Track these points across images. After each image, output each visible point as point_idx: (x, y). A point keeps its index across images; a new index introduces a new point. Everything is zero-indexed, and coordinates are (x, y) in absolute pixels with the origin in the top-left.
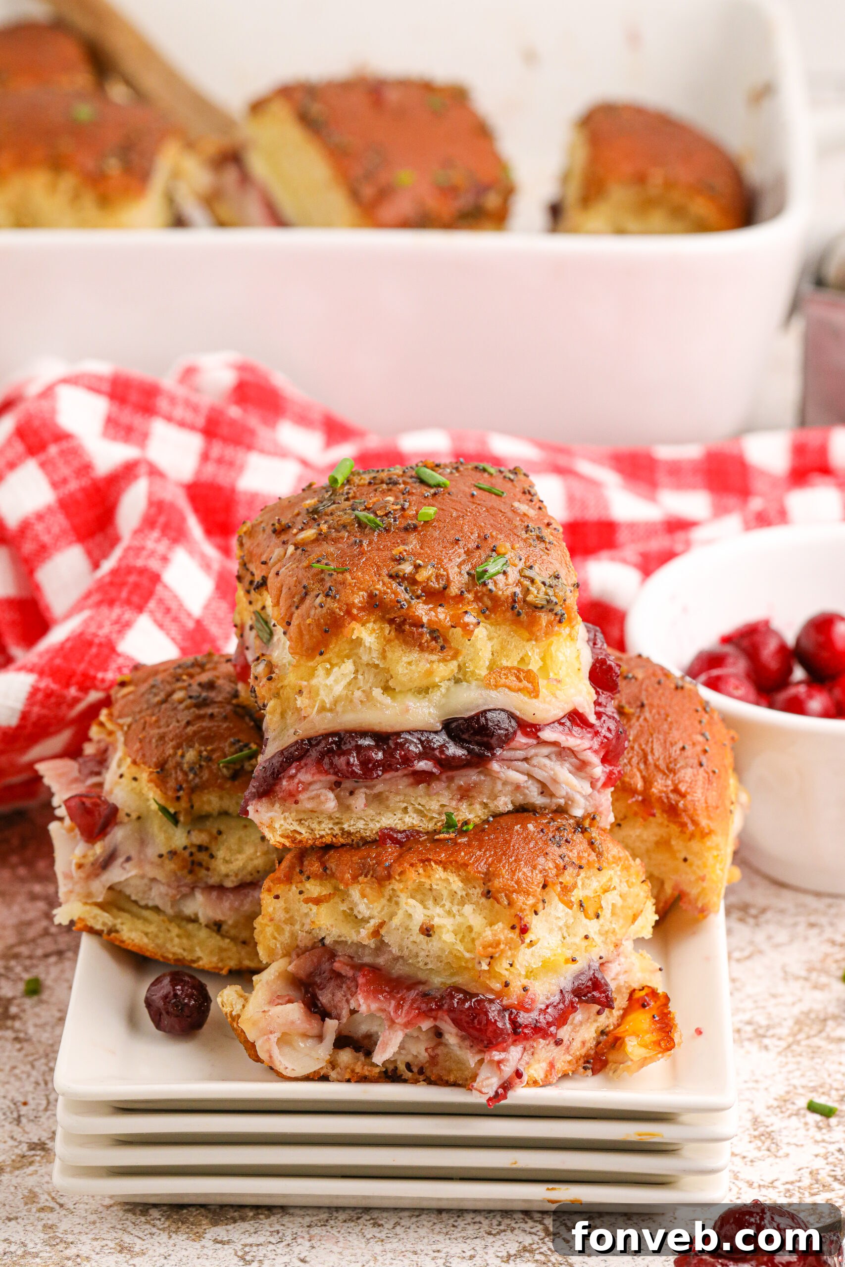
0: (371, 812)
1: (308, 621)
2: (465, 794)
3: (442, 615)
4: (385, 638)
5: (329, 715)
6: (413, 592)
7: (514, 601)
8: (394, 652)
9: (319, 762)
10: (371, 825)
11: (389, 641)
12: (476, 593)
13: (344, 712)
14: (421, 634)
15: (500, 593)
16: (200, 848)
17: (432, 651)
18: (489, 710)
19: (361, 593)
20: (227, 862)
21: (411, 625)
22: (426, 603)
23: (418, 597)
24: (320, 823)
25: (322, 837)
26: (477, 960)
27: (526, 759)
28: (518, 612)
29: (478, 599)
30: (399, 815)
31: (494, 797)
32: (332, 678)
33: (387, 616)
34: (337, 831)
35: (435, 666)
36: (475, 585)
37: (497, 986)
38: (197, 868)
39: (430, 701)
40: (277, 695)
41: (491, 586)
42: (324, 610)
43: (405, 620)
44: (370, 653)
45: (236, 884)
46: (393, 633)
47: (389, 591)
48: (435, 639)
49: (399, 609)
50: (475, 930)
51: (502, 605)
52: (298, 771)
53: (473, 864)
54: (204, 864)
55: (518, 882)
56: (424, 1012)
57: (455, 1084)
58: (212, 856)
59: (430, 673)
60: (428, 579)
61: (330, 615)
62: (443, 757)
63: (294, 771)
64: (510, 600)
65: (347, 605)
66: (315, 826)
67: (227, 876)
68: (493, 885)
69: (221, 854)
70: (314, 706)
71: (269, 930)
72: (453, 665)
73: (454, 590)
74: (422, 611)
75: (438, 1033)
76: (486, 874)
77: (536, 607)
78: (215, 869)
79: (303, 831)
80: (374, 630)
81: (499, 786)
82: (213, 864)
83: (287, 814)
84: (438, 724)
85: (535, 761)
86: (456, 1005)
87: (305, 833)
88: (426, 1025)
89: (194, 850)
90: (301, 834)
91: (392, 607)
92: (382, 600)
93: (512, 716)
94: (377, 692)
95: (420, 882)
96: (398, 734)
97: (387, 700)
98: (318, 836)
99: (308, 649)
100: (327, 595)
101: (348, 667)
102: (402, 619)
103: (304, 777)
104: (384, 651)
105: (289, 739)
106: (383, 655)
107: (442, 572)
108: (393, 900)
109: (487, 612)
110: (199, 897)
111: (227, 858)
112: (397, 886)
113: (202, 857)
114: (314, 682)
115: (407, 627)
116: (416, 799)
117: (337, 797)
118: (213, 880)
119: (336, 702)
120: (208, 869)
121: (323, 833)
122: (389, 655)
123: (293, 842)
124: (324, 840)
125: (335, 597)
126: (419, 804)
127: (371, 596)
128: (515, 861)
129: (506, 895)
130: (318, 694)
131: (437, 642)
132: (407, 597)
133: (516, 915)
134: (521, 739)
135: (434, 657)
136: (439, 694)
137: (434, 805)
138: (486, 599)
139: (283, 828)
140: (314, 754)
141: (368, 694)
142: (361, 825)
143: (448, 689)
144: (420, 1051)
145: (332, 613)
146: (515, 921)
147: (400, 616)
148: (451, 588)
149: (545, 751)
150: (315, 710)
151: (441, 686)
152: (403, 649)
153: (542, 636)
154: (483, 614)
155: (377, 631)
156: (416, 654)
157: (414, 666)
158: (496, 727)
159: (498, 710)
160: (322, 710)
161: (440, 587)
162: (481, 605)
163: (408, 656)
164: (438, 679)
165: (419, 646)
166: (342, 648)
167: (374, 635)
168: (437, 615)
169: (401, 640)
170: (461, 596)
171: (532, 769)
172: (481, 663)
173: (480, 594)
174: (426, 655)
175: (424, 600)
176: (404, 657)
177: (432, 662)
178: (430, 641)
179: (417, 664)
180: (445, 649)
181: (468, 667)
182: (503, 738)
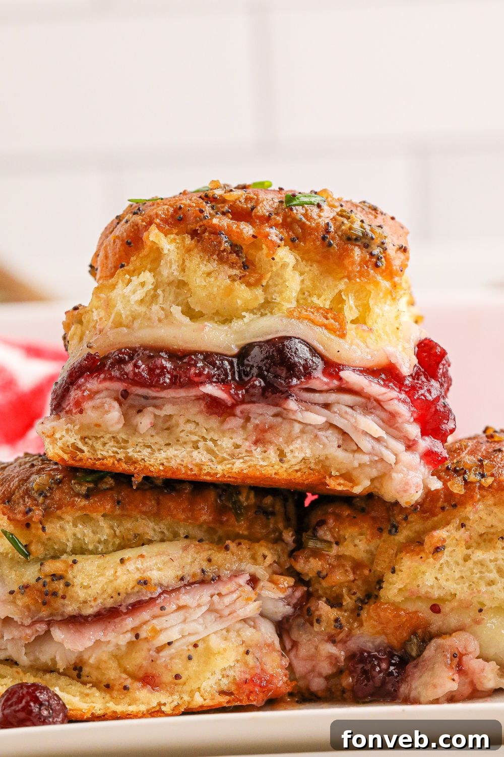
2: (261, 436)
3: (247, 230)
4: (184, 246)
5: (125, 330)
6: (219, 208)
7: (326, 231)
11: (189, 250)
12: (285, 217)
13: (140, 328)
14: (220, 242)
15: (311, 223)
17: (232, 266)
18: (288, 337)
19: (167, 207)
21: (211, 233)
22: (231, 219)
23: (223, 213)
24: (104, 444)
28: (329, 242)
29: (287, 225)
32: (130, 287)
33: (189, 227)
35: (236, 285)
36: (283, 208)
39: (232, 328)
40: (80, 321)
42: (128, 224)
43: (206, 229)
44: (171, 267)
46: (193, 243)
47: (194, 205)
48: (236, 252)
49: (201, 219)
51: (313, 234)
52: (86, 380)
60: (236, 200)
61: (133, 227)
63: (83, 380)
64: (323, 229)
65: (151, 216)
66: (98, 445)
72: (259, 292)
73: (263, 210)
77: (350, 239)
79: (85, 450)
80: (175, 239)
81: (297, 428)
83: (69, 426)
84: (235, 350)
85: (336, 408)
90: (82, 451)
91: (195, 219)
92: (185, 213)
93: (314, 351)
94: (176, 310)
97: (186, 320)
98: (100, 457)
100: (135, 214)
101: (147, 277)
102: (203, 228)
103: (93, 385)
105: (83, 353)
106: (183, 270)
107: (252, 195)
109: (297, 242)
114: (113, 294)
115: (207, 234)
116: (208, 433)
117: (124, 412)
119: (133, 318)
122: (187, 263)
123: (73, 458)
127: (177, 210)
130: (115, 306)
131: (238, 255)
132: (212, 212)
136: (242, 323)
137: (227, 443)
138: (295, 226)
139: (64, 439)
141: (168, 315)
143: (251, 320)
147: (200, 226)
148: (259, 208)
149: (348, 398)
150: (110, 324)
151: (245, 317)
152: (201, 257)
153: (355, 276)
154: (293, 243)
155: (178, 241)
156: (215, 264)
157: (212, 279)
158: (293, 354)
159: (298, 338)
160: (118, 324)
161: (247, 207)
162: (291, 233)
163: (206, 265)
164: (239, 302)
165: (218, 255)
166: (144, 263)
167: (174, 244)
168: (238, 227)
169: (200, 248)
170: (268, 219)
171: (333, 415)
172: (288, 293)
173: (289, 220)
174: (226, 267)
175: (231, 216)
176: (201, 266)
177: (233, 278)
178: (231, 253)
179: (216, 278)
180: (248, 268)
181: (275, 299)
182: (301, 368)
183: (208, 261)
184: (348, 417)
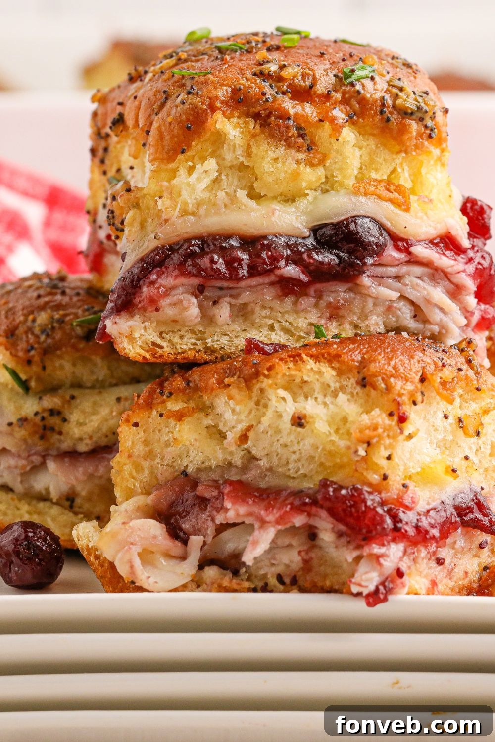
0: (236, 327)
1: (169, 120)
2: (335, 313)
3: (309, 110)
4: (249, 132)
5: (192, 218)
6: (278, 88)
7: (383, 105)
8: (258, 146)
9: (181, 265)
10: (236, 342)
11: (254, 136)
12: (344, 93)
13: (206, 215)
14: (288, 127)
15: (369, 96)
16: (52, 412)
17: (299, 149)
18: (359, 216)
19: (225, 88)
20: (80, 424)
21: (277, 117)
22: (291, 99)
23: (284, 93)
24: (182, 337)
25: (183, 352)
26: (353, 450)
27: (398, 278)
28: (388, 117)
29: (345, 101)
30: (265, 331)
31: (364, 316)
32: (195, 175)
33: (252, 110)
34: (200, 347)
35: (302, 167)
36: (342, 84)
37: (375, 478)
38: (48, 433)
39: (296, 208)
40: (137, 206)
41: (358, 87)
42: (186, 106)
43: (270, 113)
44: (234, 151)
45: (89, 448)
46: (258, 126)
47: (253, 85)
48: (302, 136)
49: (264, 102)
50: (350, 419)
51: (371, 109)
52: (159, 276)
53: (347, 353)
54: (57, 428)
55: (394, 368)
56: (296, 507)
57: (330, 590)
58: (65, 420)
59: (296, 175)
60: (294, 77)
61: (192, 109)
62: (312, 261)
63: (155, 276)
64: (379, 103)
65: (210, 99)
66: (176, 340)
67: (81, 439)
68: (369, 370)
69: (74, 417)
70: (176, 206)
71: (128, 468)
72: (321, 171)
73: (321, 88)
74: (289, 105)
75: (312, 534)
76: (361, 362)
77: (406, 113)
78: (68, 433)
79: (164, 344)
80: (238, 123)
81: (370, 303)
82: (66, 428)
83: (147, 324)
84: (306, 230)
85: (407, 280)
86: (331, 494)
87: (167, 349)
88: (299, 521)
89: (45, 414)
90: (162, 347)
91: (257, 101)
92: (246, 94)
93: (381, 226)
94: (242, 194)
95: (290, 376)
96: (265, 237)
97: (252, 204)
98: (180, 351)
99: (169, 151)
100: (189, 93)
101: (211, 164)
102: (267, 112)
103: (167, 281)
104: (249, 146)
105: (150, 244)
106: (249, 154)
107: (307, 71)
108: (261, 403)
109: (355, 118)
110: (51, 465)
111: (81, 421)
112: (266, 383)
113: (54, 421)
114: (175, 182)
115: (273, 118)
116: (283, 316)
117: (200, 306)
118: (66, 445)
119: (198, 205)
120: (60, 433)
121: (185, 347)
122: (254, 150)
123: (153, 355)
124: (186, 355)
125: (197, 93)
126: (286, 321)
127: (236, 91)
128: (391, 351)
129: (383, 379)
130: (180, 195)
131: (303, 139)
132: (273, 92)
133: (394, 400)
134: (391, 253)
135: (302, 156)
136: (305, 202)
137: (302, 323)
138: (354, 102)
139: (143, 338)
140: (176, 258)
141: (233, 198)
142: (224, 341)
143: (315, 198)
144: (292, 559)
145: (194, 108)
146: (393, 408)
147: (265, 110)
148: (318, 86)
149: (418, 270)
150: (176, 213)
151: (308, 195)
152: (268, 143)
153: (412, 149)
154: (351, 119)
155: (242, 126)
156: (282, 149)
157: (280, 165)
158: (367, 234)
159: (368, 217)
160: (184, 213)
161: (306, 85)
162: (348, 109)
163: (274, 152)
164: (304, 185)
165: (285, 140)
166: (205, 147)
167: (239, 129)
168: (303, 109)
169: (267, 134)
170: (328, 96)
171: (404, 288)
172: (350, 171)
173: (347, 96)
174: (293, 152)
175: (290, 95)
176: (269, 152)
177: (298, 162)
178: (297, 137)
179: (284, 163)
180: (312, 149)
181: (336, 177)
182: (374, 247)
183: (276, 147)
184: (420, 289)
